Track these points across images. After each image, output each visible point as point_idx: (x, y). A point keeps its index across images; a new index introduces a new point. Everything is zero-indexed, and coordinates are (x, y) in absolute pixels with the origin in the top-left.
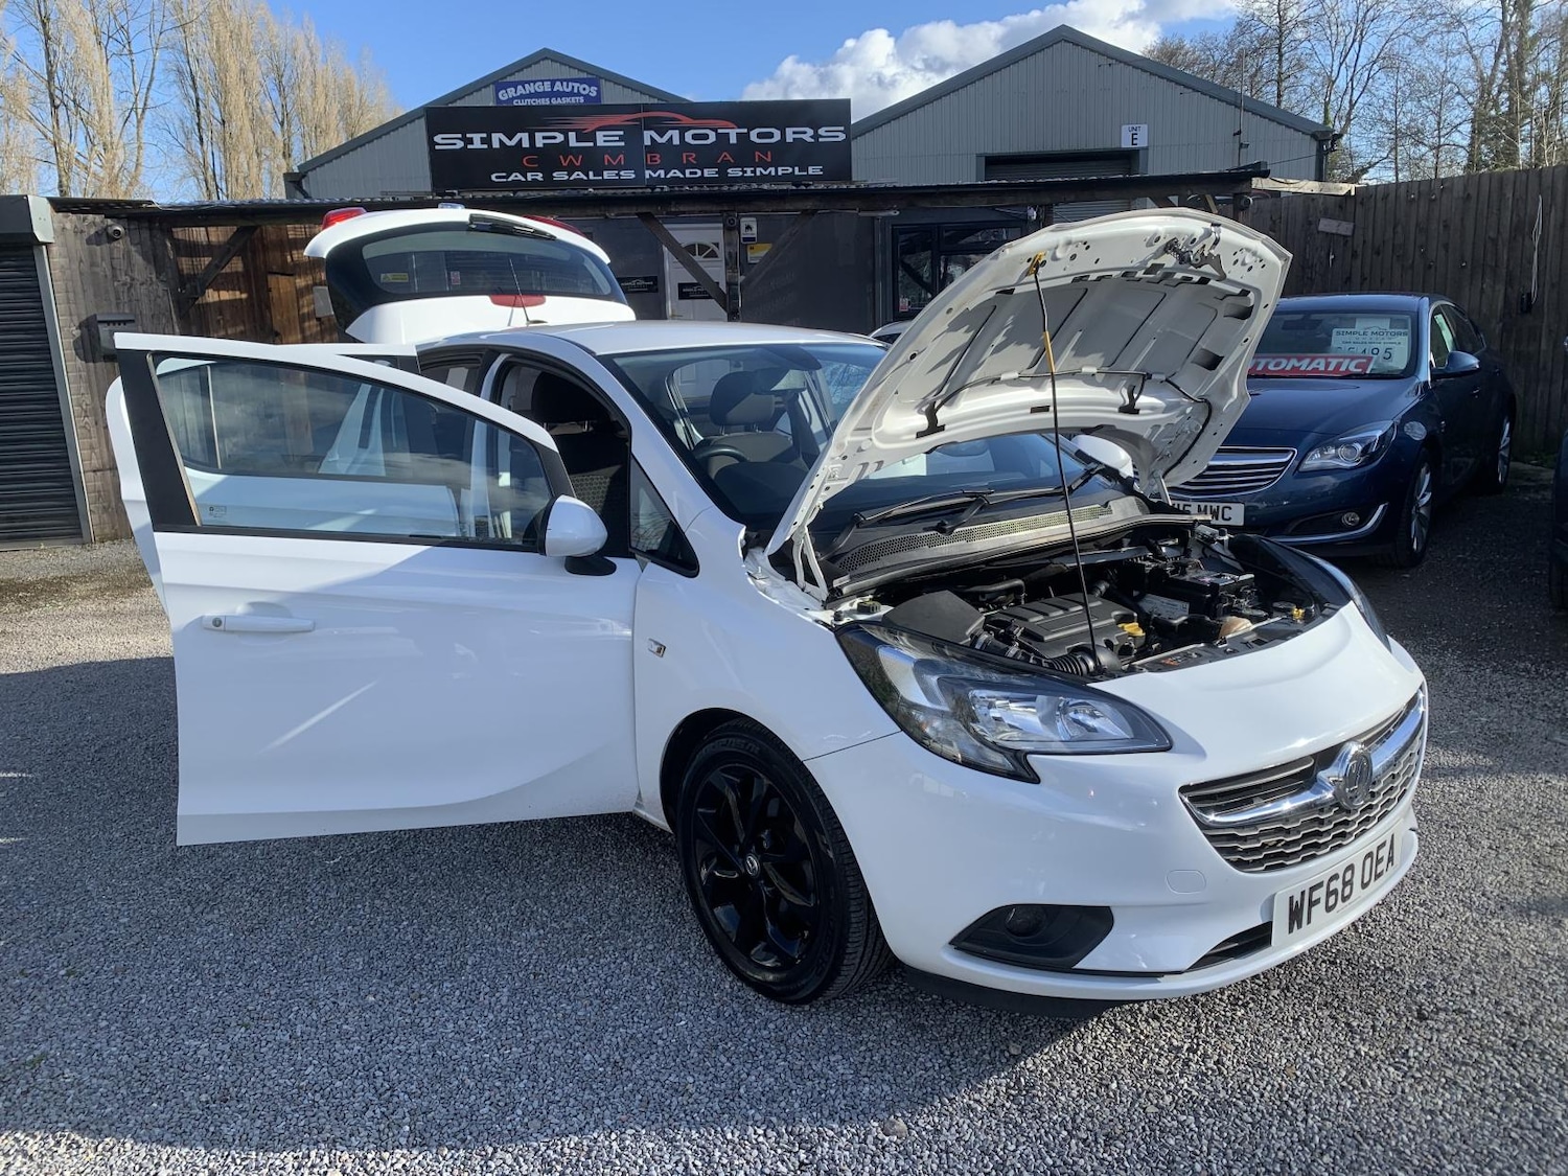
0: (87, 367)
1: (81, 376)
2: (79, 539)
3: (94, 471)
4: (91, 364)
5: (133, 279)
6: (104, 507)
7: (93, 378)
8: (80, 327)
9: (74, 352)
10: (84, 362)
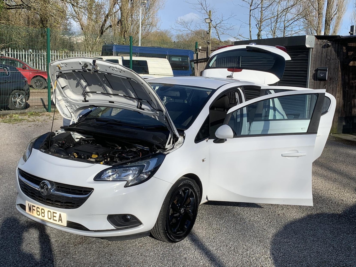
1: (312, 84)
5: (331, 58)
7: (315, 85)
8: (315, 71)
9: (312, 77)
10: (314, 80)
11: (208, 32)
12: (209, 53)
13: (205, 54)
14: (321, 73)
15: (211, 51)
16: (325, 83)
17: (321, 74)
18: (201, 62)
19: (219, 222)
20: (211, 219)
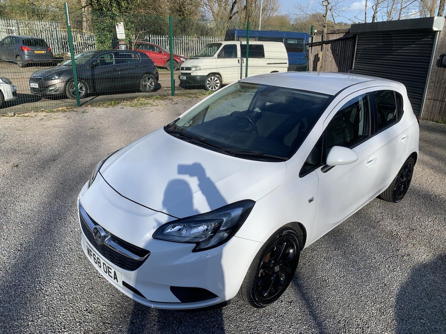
3: (429, 99)
4: (439, 68)
6: (427, 110)
7: (438, 72)
8: (440, 57)
10: (437, 67)
11: (325, 15)
12: (324, 37)
13: (320, 37)
15: (326, 34)
18: (315, 46)
19: (326, 265)
20: (315, 259)
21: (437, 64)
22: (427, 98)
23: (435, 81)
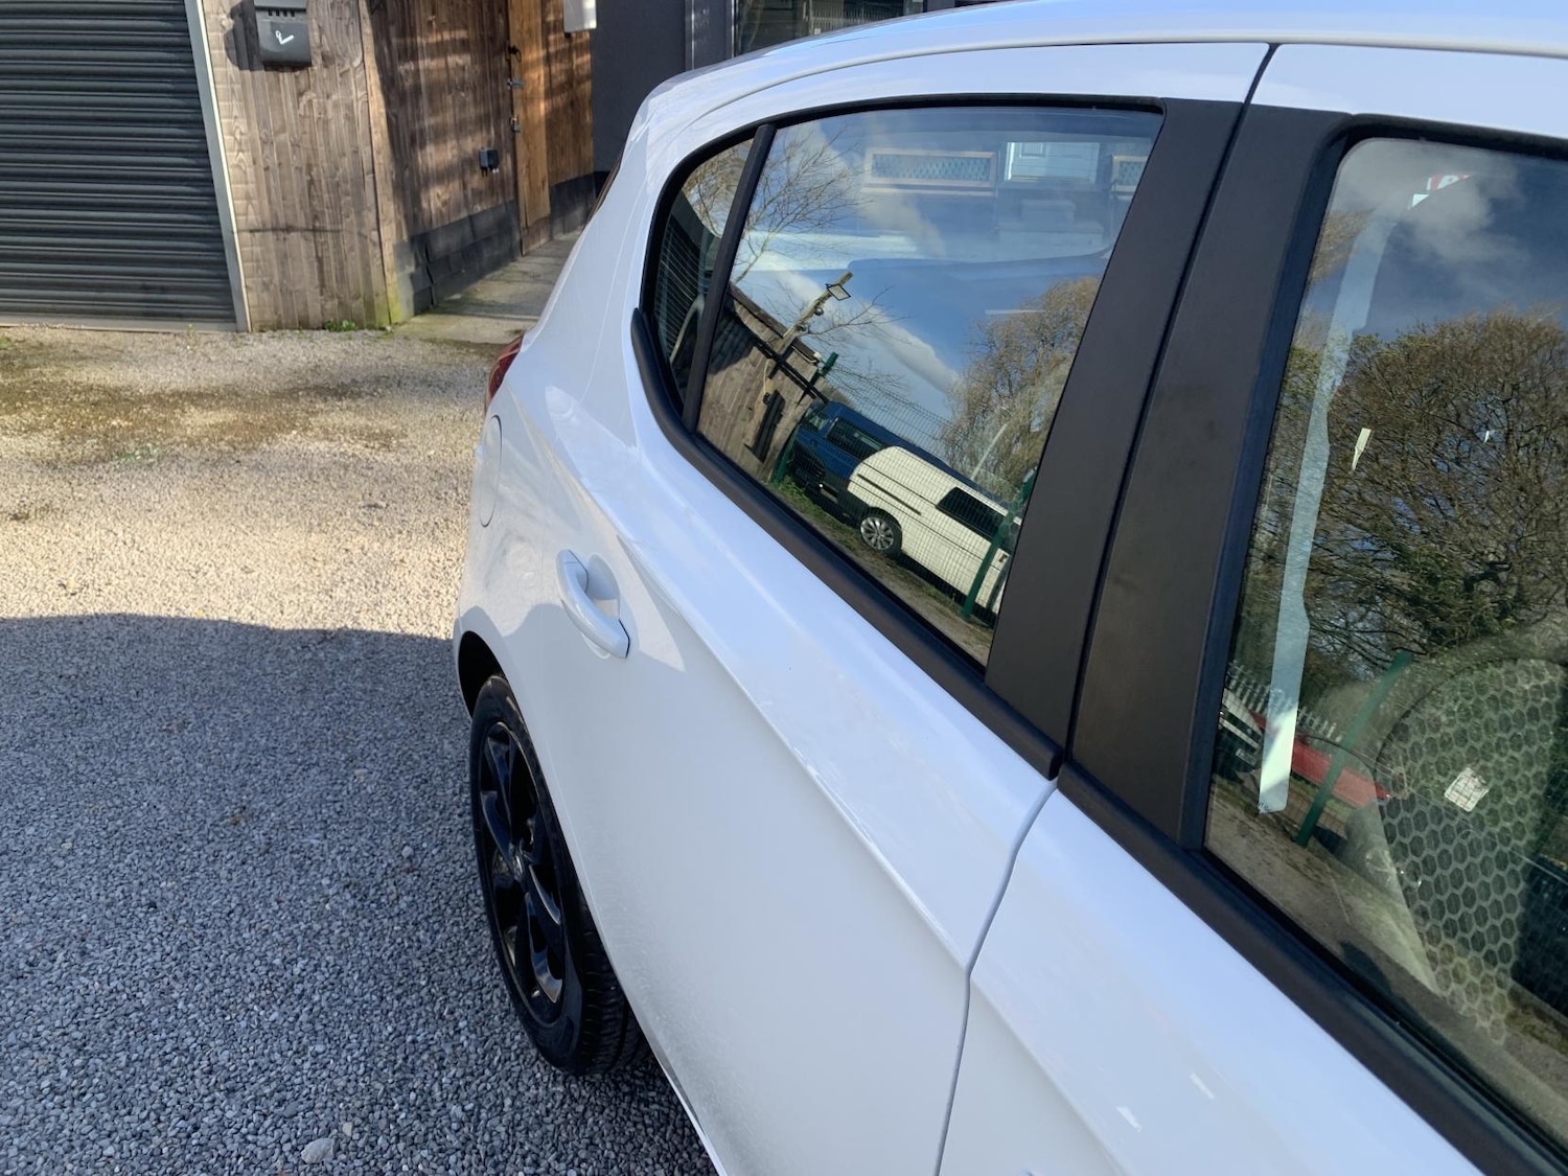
0: (242, 76)
1: (233, 91)
2: (232, 325)
3: (251, 231)
4: (247, 73)
6: (264, 283)
7: (250, 96)
8: (232, 15)
9: (224, 52)
10: (237, 69)
14: (274, 27)
16: (303, 82)
17: (279, 35)
21: (229, 56)
22: (243, 227)
23: (252, 141)
